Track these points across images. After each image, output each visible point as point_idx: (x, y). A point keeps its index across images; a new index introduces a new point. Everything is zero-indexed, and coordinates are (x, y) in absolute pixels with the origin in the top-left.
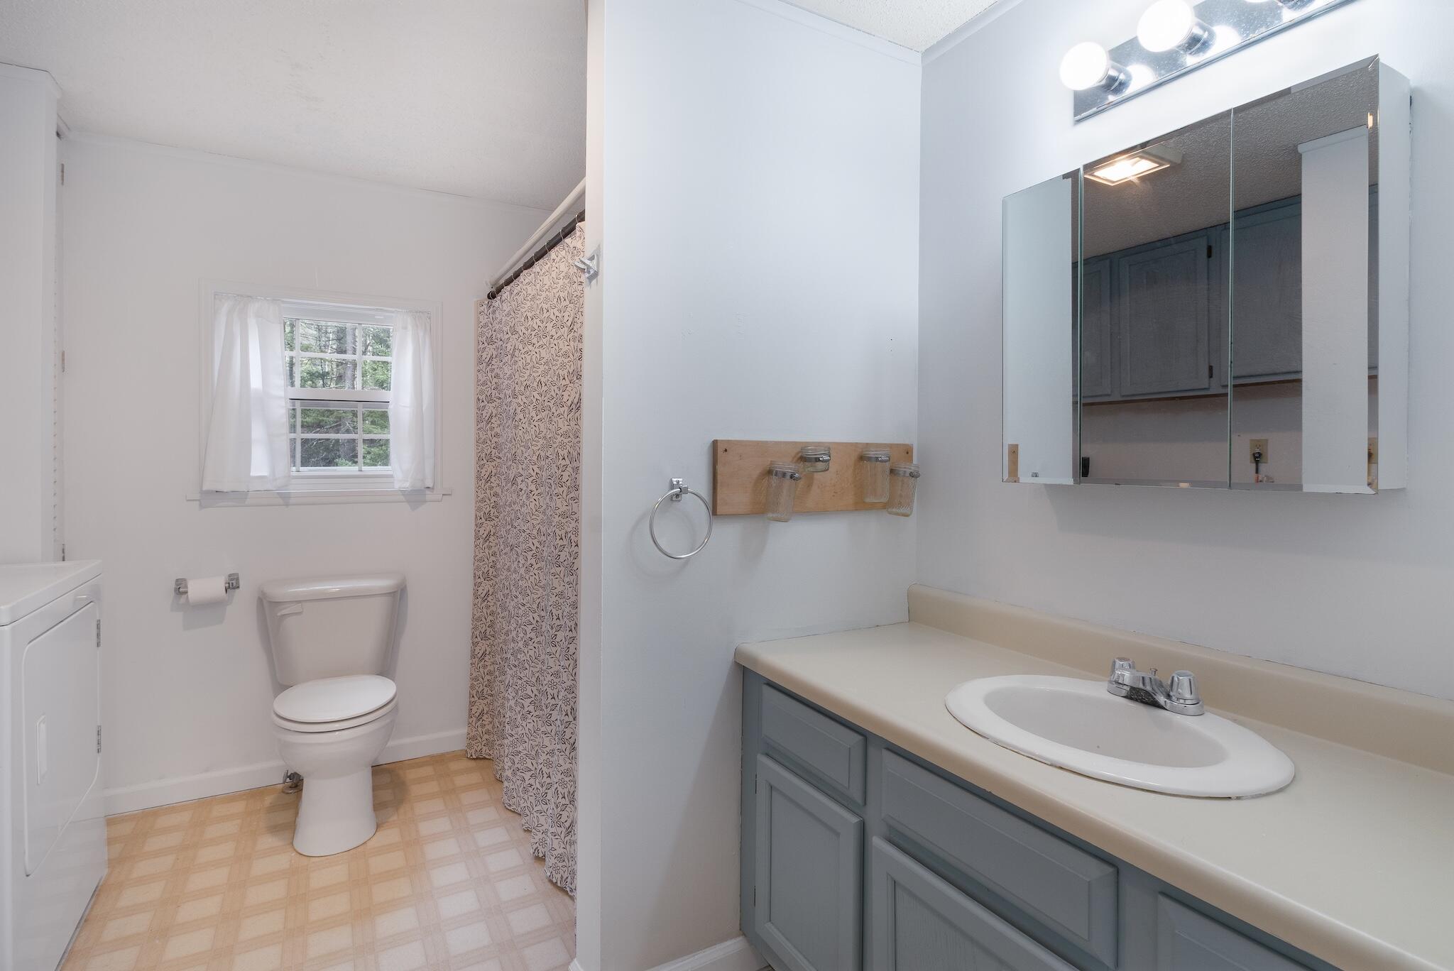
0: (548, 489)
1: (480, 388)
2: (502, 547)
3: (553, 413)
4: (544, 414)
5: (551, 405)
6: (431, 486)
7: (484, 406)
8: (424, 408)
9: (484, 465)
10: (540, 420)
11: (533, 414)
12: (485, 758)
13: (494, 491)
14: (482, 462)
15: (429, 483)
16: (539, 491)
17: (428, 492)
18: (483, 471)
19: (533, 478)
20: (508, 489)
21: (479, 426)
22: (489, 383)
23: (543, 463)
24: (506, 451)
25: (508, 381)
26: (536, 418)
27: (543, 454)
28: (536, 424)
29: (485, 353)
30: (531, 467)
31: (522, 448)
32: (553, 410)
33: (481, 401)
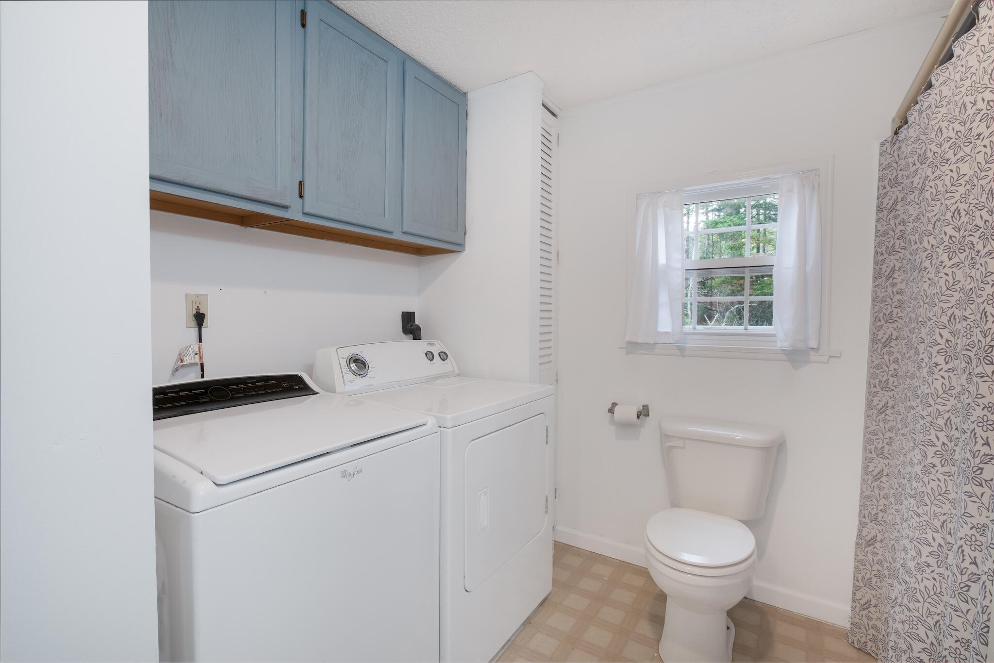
0: (964, 365)
1: (878, 239)
2: (899, 426)
3: (978, 252)
4: (962, 256)
5: (975, 240)
6: (815, 346)
7: (885, 260)
8: (808, 268)
9: (882, 326)
10: (957, 265)
11: (945, 258)
12: (869, 654)
13: (894, 356)
14: (879, 324)
15: (813, 344)
16: (950, 366)
17: (812, 353)
18: (881, 333)
19: (939, 347)
20: (909, 358)
21: (877, 283)
22: (891, 233)
23: (959, 326)
24: (909, 310)
25: (915, 224)
26: (949, 263)
27: (958, 313)
28: (949, 271)
29: (887, 198)
30: (937, 331)
31: (926, 306)
32: (979, 247)
33: (879, 254)
